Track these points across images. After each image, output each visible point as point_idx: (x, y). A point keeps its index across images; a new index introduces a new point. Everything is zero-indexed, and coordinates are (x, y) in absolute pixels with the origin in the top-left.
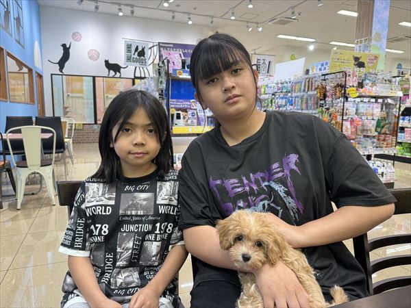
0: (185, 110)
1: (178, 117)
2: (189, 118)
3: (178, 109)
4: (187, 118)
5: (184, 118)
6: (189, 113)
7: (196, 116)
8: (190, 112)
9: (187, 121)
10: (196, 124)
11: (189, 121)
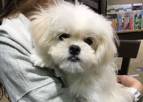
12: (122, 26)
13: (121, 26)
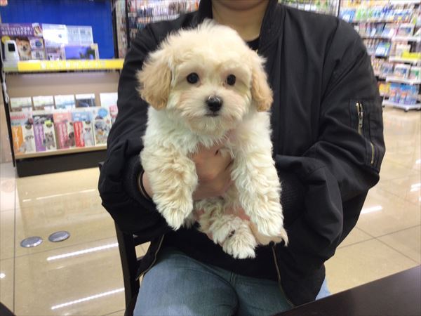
0: (25, 38)
1: (12, 48)
2: (32, 50)
3: (14, 37)
4: (29, 49)
5: (25, 49)
7: (42, 46)
8: (32, 41)
9: (30, 53)
10: (43, 57)
11: (33, 54)
12: (47, 141)
13: (44, 141)
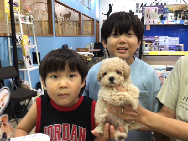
0: (151, 42)
1: (146, 46)
3: (147, 42)
5: (150, 46)
6: (153, 43)
7: (157, 45)
9: (152, 48)
10: (157, 49)
11: (153, 48)
